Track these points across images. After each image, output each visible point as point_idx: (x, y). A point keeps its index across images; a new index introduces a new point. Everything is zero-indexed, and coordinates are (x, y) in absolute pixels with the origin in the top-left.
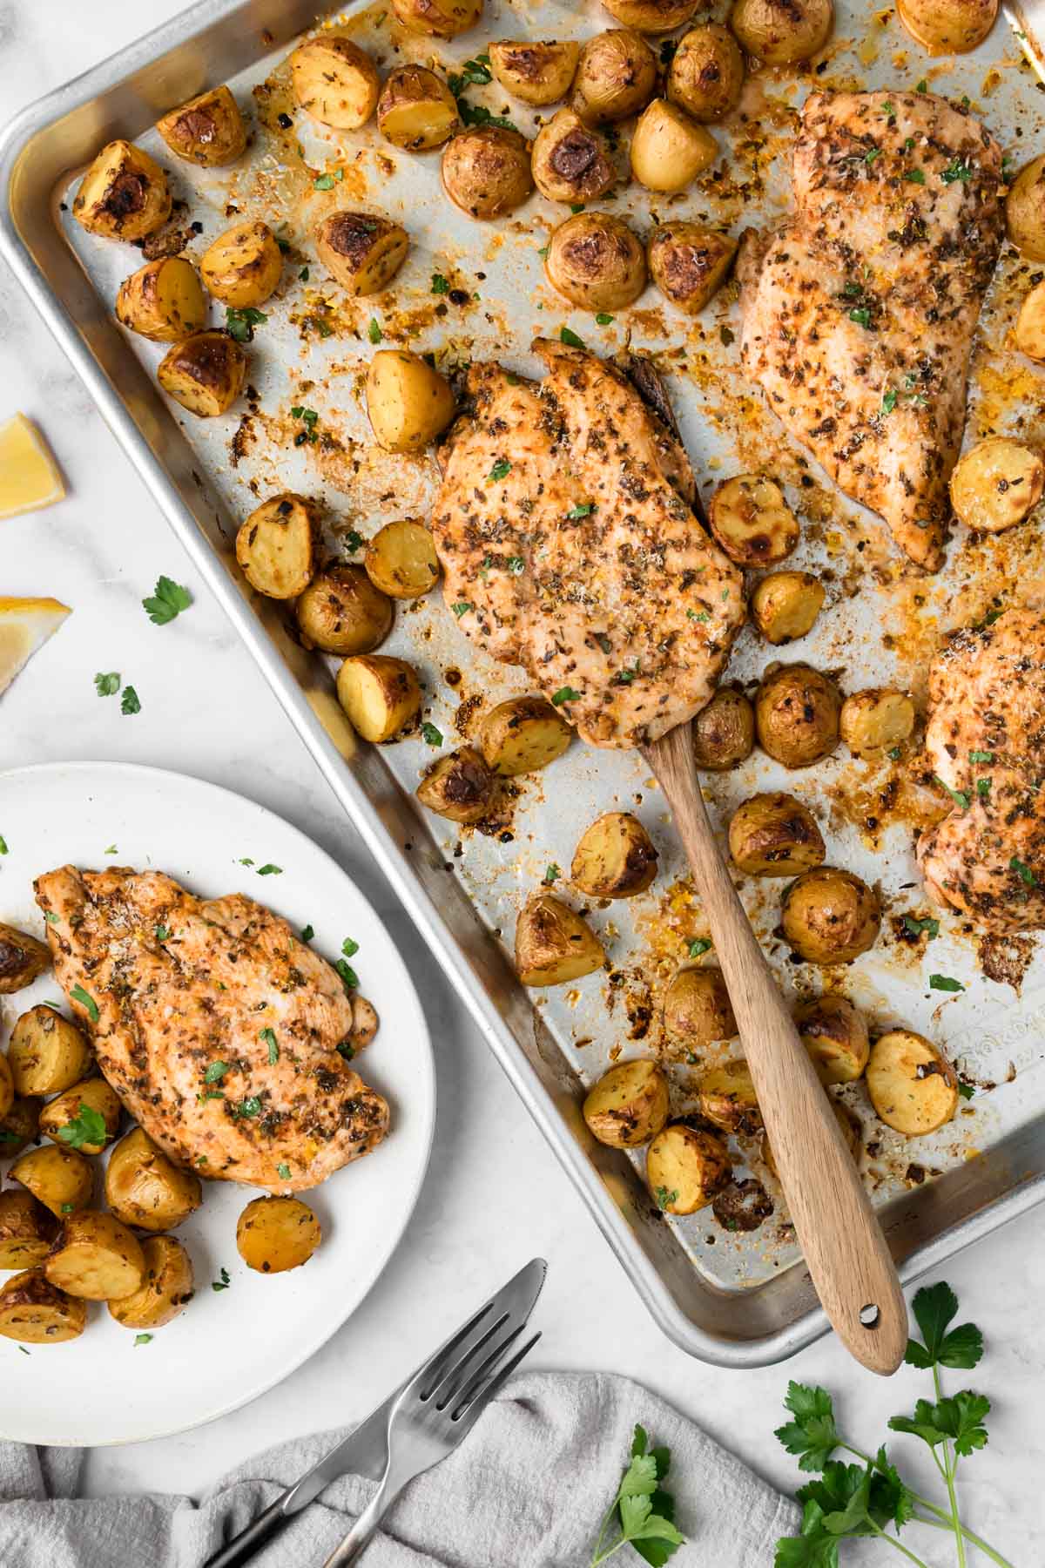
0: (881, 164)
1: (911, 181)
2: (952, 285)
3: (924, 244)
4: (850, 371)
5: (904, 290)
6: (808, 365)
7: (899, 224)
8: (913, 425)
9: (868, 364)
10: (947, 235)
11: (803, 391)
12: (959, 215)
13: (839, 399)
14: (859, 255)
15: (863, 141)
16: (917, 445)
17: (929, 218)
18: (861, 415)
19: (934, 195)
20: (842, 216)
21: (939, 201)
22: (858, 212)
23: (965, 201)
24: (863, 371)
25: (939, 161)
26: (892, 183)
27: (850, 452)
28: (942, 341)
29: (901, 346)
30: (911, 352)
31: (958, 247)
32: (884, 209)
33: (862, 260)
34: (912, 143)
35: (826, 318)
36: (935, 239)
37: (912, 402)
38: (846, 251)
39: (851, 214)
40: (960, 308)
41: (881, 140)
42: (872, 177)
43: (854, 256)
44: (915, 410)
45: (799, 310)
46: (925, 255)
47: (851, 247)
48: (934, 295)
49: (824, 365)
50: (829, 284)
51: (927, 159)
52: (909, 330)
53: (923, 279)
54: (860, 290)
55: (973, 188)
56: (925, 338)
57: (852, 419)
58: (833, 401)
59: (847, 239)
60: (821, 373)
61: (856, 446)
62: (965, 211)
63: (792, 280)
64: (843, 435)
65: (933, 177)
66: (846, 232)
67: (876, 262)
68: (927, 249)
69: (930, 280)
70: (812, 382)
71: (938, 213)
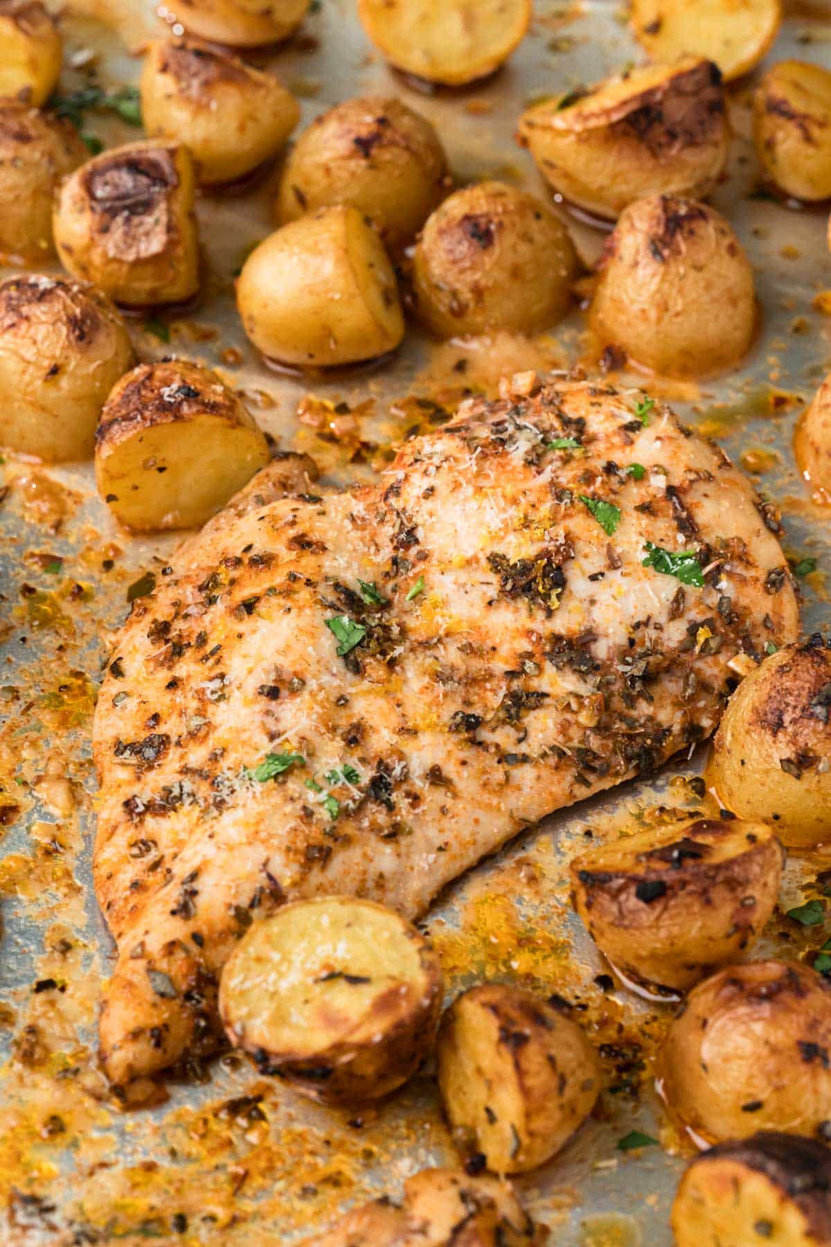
0: (567, 460)
1: (590, 512)
2: (539, 713)
3: (540, 615)
4: (252, 684)
5: (451, 654)
6: (202, 640)
7: (519, 549)
8: (283, 824)
9: (294, 692)
10: (590, 636)
11: (164, 676)
12: (637, 626)
13: (201, 712)
14: (424, 557)
15: (566, 422)
16: (260, 853)
17: (578, 584)
18: (214, 758)
19: (614, 564)
20: (440, 481)
21: (615, 576)
22: (468, 490)
23: (662, 619)
24: (273, 693)
25: (663, 527)
26: (559, 493)
27: (149, 807)
28: (450, 770)
29: (373, 720)
30: (382, 739)
31: (596, 668)
32: (515, 513)
33: (421, 566)
34: (639, 475)
35: (288, 593)
36: (565, 622)
37: (312, 797)
38: (408, 538)
39: (457, 486)
40: (525, 759)
41: (593, 439)
42: (535, 461)
43: (414, 551)
44: (308, 814)
45: (264, 561)
46: (529, 633)
47: (420, 534)
48: (495, 700)
49: (224, 653)
50: (342, 562)
51: (646, 509)
52: (410, 711)
53: (500, 666)
54: (385, 606)
55: (694, 615)
56: (425, 738)
57: (197, 756)
58: (190, 712)
59: (421, 514)
60: (211, 661)
61: (167, 804)
62: (651, 633)
63: (293, 523)
64: (166, 775)
65: (635, 538)
66: (428, 505)
67: (443, 585)
68: (541, 625)
69: (511, 675)
70: (184, 668)
71: (601, 591)
